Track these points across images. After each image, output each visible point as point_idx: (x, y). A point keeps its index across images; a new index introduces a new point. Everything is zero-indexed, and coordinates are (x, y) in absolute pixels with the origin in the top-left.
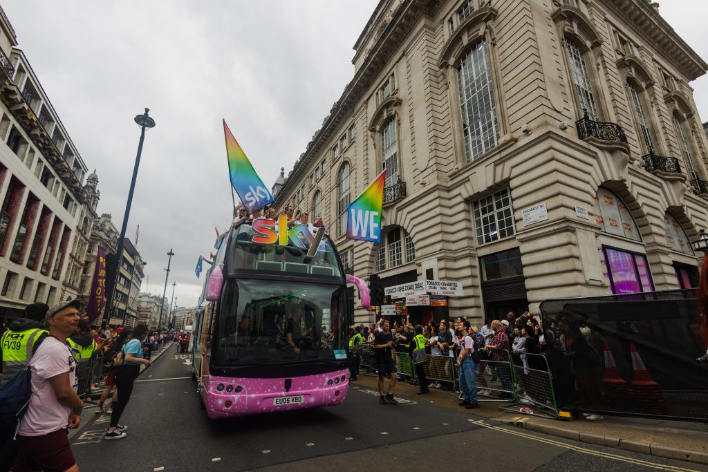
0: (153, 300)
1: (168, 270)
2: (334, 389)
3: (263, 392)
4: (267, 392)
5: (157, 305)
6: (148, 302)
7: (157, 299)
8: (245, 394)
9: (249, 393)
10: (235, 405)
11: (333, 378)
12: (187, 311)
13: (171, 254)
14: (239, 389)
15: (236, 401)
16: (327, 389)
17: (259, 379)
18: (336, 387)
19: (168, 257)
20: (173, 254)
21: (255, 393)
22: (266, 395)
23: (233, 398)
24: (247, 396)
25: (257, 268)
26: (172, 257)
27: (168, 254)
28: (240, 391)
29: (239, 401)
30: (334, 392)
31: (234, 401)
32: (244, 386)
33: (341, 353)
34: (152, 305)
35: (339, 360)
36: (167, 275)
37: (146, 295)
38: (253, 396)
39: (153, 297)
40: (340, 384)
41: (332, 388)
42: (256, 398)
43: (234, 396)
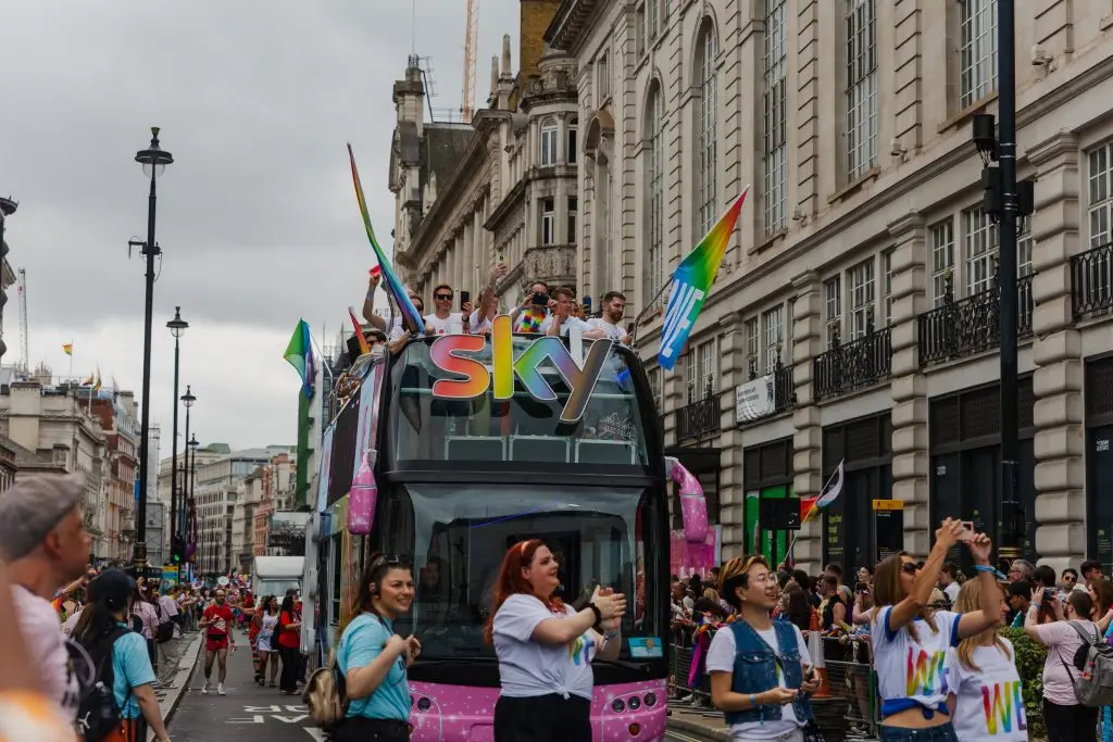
0: (66, 405)
1: (151, 250)
2: (626, 720)
3: (473, 714)
4: (480, 714)
5: (85, 434)
6: (45, 420)
7: (83, 403)
8: (437, 712)
9: (445, 712)
10: (419, 732)
11: (624, 697)
12: (243, 469)
13: (154, 156)
14: (424, 704)
15: (420, 725)
16: (610, 718)
17: (463, 687)
18: (633, 717)
19: (142, 173)
20: (167, 158)
21: (456, 713)
22: (478, 718)
23: (415, 718)
24: (441, 718)
25: (446, 458)
26: (165, 173)
27: (142, 157)
28: (427, 707)
29: (425, 725)
30: (627, 725)
31: (416, 722)
32: (434, 699)
33: (644, 644)
34: (67, 436)
35: (640, 660)
36: (150, 276)
37: (29, 383)
38: (452, 718)
39: (62, 391)
40: (643, 710)
41: (621, 718)
42: (459, 724)
43: (417, 715)
